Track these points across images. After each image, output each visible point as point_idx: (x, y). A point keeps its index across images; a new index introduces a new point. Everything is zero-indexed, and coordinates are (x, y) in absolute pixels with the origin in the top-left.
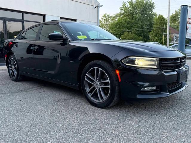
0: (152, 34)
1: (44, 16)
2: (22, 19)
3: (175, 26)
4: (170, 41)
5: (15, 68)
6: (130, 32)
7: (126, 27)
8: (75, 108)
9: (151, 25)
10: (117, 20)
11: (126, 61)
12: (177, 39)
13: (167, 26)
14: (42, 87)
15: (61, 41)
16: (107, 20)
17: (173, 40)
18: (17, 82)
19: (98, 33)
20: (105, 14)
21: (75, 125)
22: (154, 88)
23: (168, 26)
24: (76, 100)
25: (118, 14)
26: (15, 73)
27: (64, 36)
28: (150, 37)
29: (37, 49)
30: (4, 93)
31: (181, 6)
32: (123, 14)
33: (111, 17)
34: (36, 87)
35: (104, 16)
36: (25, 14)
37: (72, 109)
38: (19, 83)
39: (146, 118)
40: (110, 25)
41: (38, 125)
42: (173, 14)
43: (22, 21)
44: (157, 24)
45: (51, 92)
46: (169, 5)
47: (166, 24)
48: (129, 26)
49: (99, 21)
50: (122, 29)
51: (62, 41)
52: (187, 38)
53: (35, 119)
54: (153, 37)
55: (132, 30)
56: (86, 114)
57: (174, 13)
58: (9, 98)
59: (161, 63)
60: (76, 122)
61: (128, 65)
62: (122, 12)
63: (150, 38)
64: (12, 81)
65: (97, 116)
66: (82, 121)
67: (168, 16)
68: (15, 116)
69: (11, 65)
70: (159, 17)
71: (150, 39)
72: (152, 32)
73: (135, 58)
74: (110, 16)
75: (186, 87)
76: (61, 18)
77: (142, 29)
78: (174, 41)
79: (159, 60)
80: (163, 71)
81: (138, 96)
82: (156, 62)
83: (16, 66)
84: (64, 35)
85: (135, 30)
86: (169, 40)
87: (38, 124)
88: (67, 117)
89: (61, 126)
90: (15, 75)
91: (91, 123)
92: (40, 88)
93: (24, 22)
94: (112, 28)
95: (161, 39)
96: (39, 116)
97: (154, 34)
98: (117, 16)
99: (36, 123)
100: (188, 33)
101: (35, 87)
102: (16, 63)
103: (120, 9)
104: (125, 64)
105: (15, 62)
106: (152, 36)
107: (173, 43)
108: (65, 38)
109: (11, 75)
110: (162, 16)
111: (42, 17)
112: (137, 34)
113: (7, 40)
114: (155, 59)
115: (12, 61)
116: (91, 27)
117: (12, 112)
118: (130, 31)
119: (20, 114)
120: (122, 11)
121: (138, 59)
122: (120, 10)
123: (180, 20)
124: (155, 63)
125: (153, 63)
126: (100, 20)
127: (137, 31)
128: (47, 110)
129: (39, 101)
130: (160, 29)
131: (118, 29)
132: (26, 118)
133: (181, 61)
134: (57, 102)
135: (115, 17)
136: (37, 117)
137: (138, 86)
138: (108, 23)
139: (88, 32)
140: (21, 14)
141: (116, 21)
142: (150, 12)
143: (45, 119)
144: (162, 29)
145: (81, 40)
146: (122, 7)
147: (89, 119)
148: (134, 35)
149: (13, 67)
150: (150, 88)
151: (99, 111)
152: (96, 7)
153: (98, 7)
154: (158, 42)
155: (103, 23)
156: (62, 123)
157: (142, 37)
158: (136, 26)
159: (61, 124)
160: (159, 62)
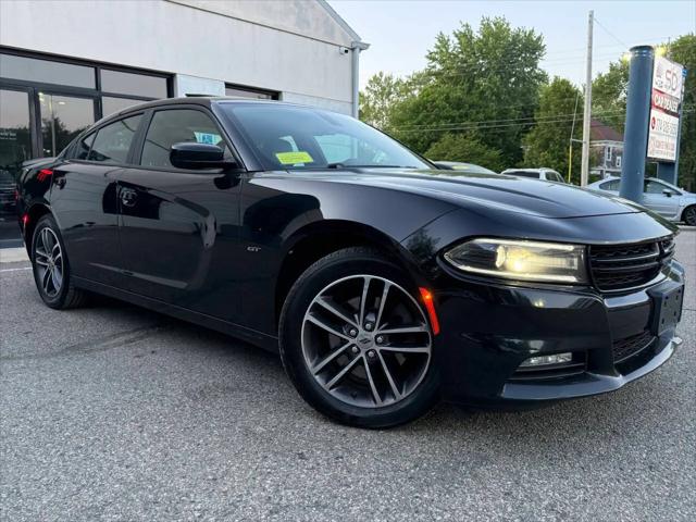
0: (533, 140)
1: (170, 78)
2: (93, 87)
3: (608, 114)
4: (591, 163)
5: (58, 263)
6: (461, 135)
7: (446, 118)
8: (259, 429)
9: (528, 111)
10: (416, 92)
11: (459, 255)
12: (614, 159)
13: (582, 116)
14: (148, 335)
15: (217, 171)
16: (384, 93)
17: (600, 163)
18: (64, 314)
19: (352, 141)
20: (378, 76)
21: (254, 509)
22: (564, 358)
23: (585, 117)
24: (265, 390)
25: (419, 76)
26: (58, 279)
27: (227, 151)
28: (527, 149)
29: (130, 198)
30: (8, 358)
31: (632, 50)
32: (437, 75)
33: (398, 83)
34: (129, 333)
35: (376, 80)
36: (104, 73)
37: (247, 432)
38: (69, 317)
39: (531, 475)
40: (393, 109)
41: (108, 509)
42: (600, 75)
43: (96, 96)
44: (547, 108)
45: (179, 356)
46: (590, 47)
47: (580, 110)
48: (456, 113)
49: (357, 98)
50: (434, 125)
51: (221, 173)
52: (649, 155)
53: (102, 480)
54: (534, 152)
55: (466, 126)
56: (302, 456)
57: (606, 71)
58: (21, 378)
59: (592, 263)
60: (259, 497)
61: (469, 269)
62: (434, 67)
63: (526, 154)
64: (45, 307)
65: (342, 469)
66: (283, 493)
67: (585, 81)
68: (25, 465)
69: (43, 250)
70: (554, 86)
71: (525, 157)
72: (533, 135)
73: (497, 246)
74: (394, 81)
75: (675, 345)
76: (228, 85)
77: (500, 123)
78: (605, 165)
79: (586, 250)
80: (600, 293)
81: (508, 392)
82: (576, 260)
83: (60, 255)
84: (227, 148)
85: (477, 128)
86: (590, 160)
87: (107, 504)
88: (226, 473)
89: (197, 514)
90: (58, 289)
91: (317, 504)
92: (142, 338)
93: (101, 100)
94: (402, 121)
95: (562, 158)
96: (116, 467)
97: (538, 142)
98: (418, 80)
99: (100, 498)
100: (653, 138)
101: (123, 334)
102: (58, 244)
103: (427, 57)
104: (455, 264)
105: (55, 243)
106: (532, 149)
107: (602, 171)
108: (232, 161)
109: (44, 286)
110: (565, 83)
111: (164, 81)
112: (484, 141)
113: (33, 162)
114: (570, 248)
115: (45, 237)
116: (326, 118)
117: (16, 443)
118: (462, 131)
119: (47, 453)
120: (433, 64)
121: (506, 249)
122: (429, 61)
123: (623, 95)
124: (572, 264)
125: (561, 263)
126: (361, 95)
127: (481, 130)
128: (152, 435)
129: (128, 396)
130: (558, 124)
131: (419, 123)
132: (66, 473)
133: (662, 252)
134: (195, 399)
135: (410, 84)
136: (110, 468)
137: (503, 348)
138: (387, 103)
139: (317, 138)
140: (93, 69)
141: (413, 96)
142: (527, 70)
143: (138, 478)
144: (564, 126)
145: (289, 168)
146: (436, 50)
147: (310, 483)
148: (472, 144)
149: (50, 259)
150: (551, 359)
151: (350, 445)
152: (346, 51)
153: (353, 49)
154: (550, 167)
155: (371, 104)
156: (202, 501)
157: (500, 151)
158: (481, 116)
159: (199, 507)
160: (587, 259)
